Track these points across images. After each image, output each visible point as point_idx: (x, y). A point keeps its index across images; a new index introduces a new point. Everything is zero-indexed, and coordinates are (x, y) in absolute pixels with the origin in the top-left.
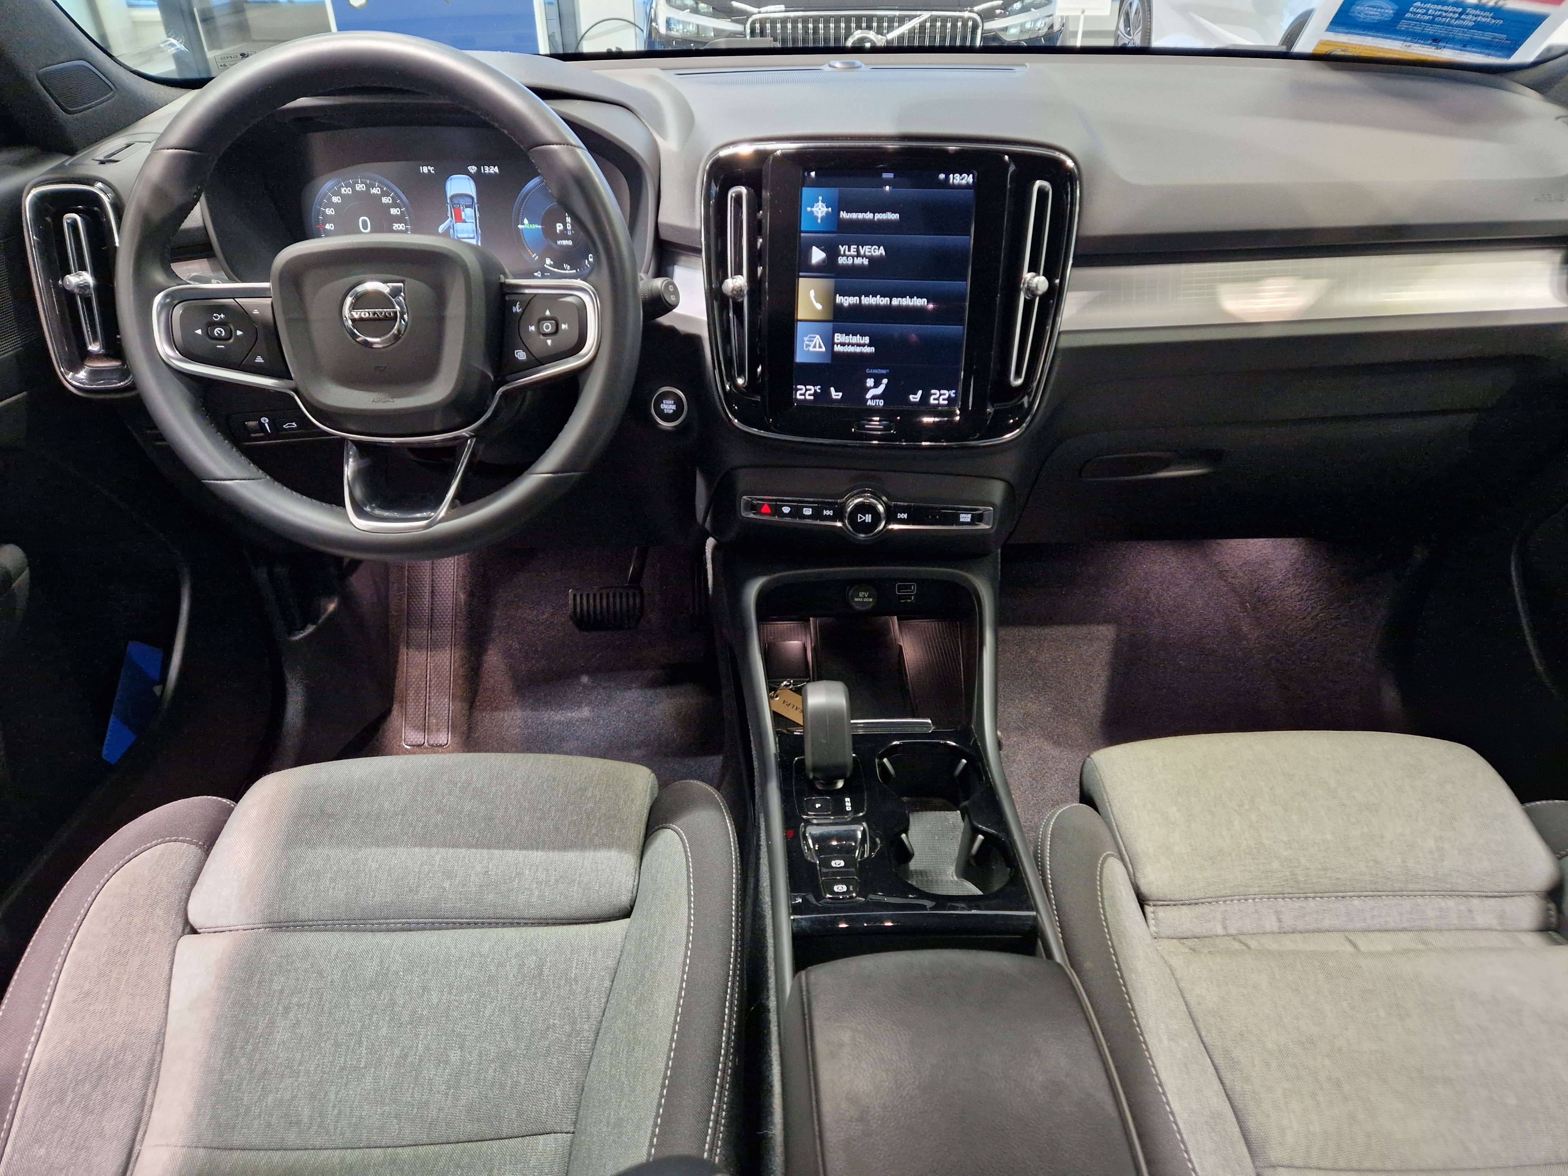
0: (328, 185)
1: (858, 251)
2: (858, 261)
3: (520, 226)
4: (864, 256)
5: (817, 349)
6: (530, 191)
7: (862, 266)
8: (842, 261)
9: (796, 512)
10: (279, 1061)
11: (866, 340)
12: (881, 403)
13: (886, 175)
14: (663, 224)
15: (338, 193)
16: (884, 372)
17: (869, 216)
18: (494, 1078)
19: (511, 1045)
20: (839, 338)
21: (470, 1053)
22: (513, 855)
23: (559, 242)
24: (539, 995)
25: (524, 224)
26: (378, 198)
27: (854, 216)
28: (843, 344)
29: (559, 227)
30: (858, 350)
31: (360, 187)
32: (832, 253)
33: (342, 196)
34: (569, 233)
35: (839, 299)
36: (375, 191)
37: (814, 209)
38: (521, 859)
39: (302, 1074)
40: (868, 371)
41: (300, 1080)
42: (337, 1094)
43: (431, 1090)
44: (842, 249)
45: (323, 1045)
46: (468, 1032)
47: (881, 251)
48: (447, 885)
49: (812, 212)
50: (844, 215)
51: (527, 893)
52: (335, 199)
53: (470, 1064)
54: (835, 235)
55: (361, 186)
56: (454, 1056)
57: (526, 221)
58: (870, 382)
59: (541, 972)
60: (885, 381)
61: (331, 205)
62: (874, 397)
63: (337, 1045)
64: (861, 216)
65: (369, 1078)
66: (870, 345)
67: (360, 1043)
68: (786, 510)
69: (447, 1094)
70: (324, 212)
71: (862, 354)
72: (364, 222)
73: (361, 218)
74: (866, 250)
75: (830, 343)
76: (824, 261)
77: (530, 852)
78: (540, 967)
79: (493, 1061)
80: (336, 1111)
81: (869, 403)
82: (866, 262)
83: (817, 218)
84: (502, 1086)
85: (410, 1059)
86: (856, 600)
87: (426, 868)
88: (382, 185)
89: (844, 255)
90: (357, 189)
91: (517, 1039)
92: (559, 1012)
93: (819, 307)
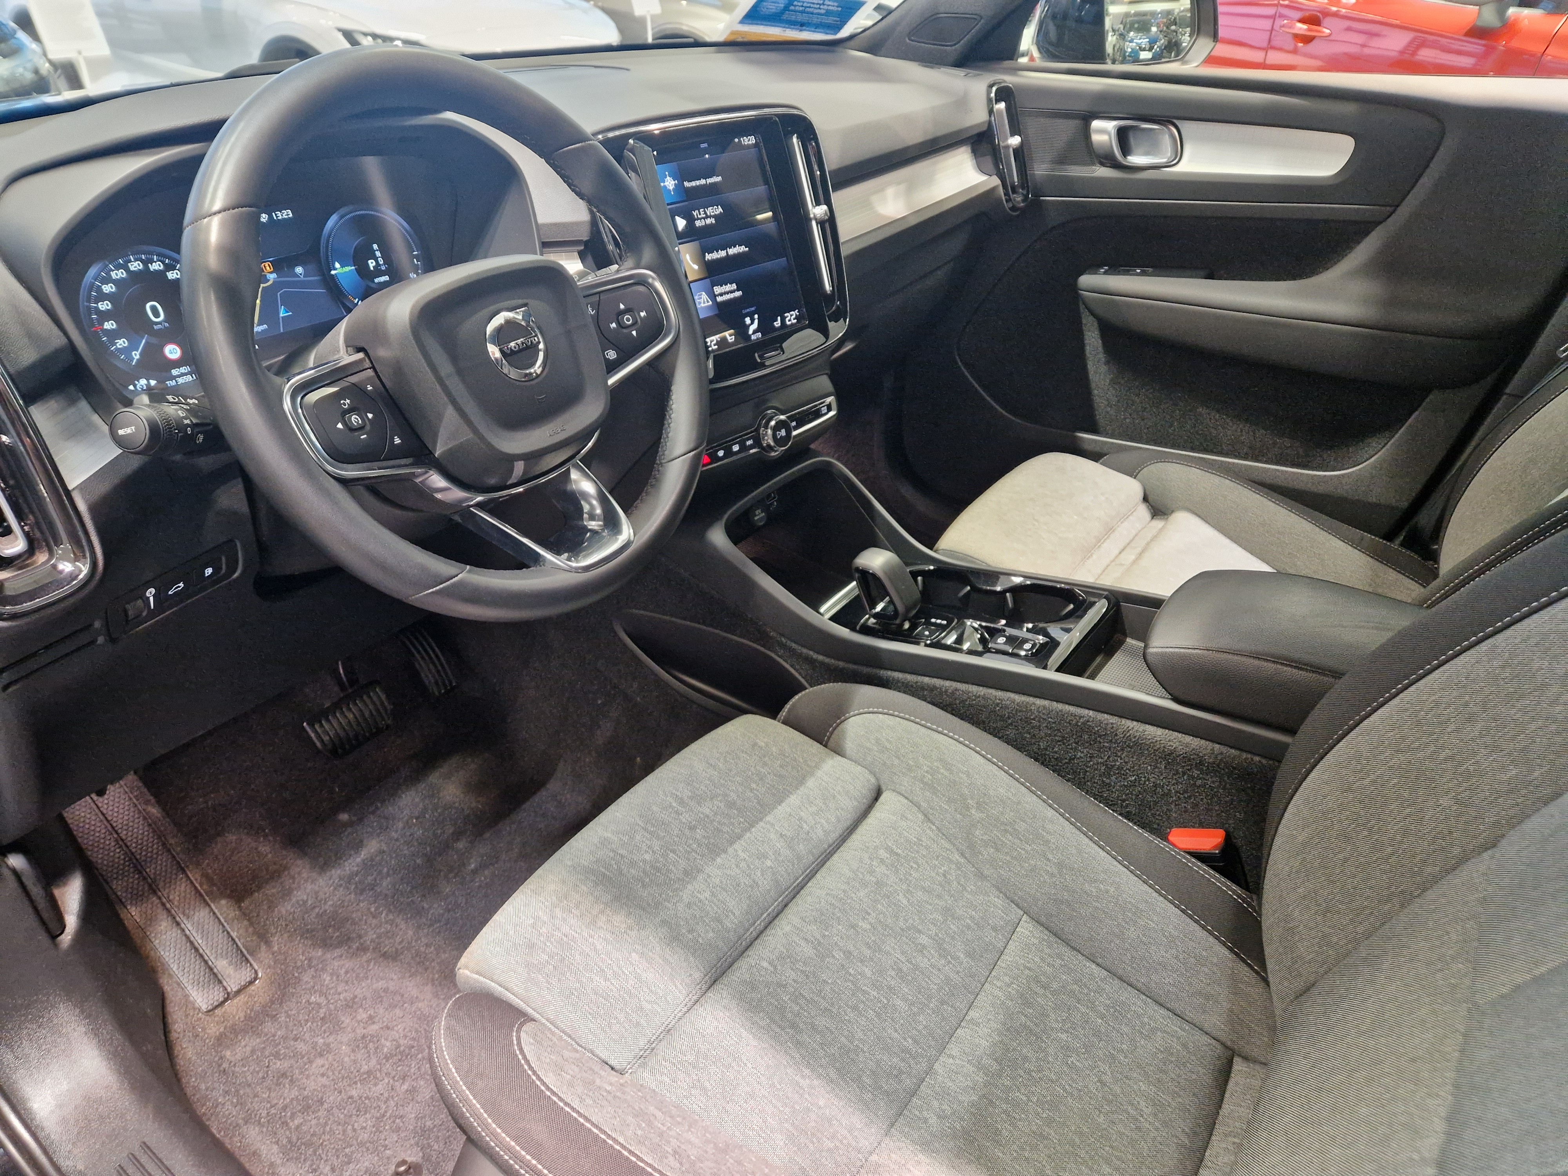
0: (92, 272)
1: (705, 213)
2: (708, 221)
3: (333, 272)
4: (710, 217)
5: (706, 304)
6: (332, 230)
7: (711, 224)
8: (698, 223)
9: (729, 453)
10: (837, 1055)
11: (734, 286)
12: (759, 335)
13: (703, 146)
14: (544, 225)
15: (107, 280)
16: (753, 309)
17: (703, 182)
18: (958, 928)
19: (942, 903)
20: (717, 290)
21: (929, 929)
22: (782, 810)
23: (376, 280)
24: (914, 866)
25: (335, 269)
26: (161, 274)
27: (693, 184)
28: (721, 295)
29: (372, 264)
30: (731, 296)
31: (135, 266)
32: (691, 220)
33: (115, 282)
34: (383, 268)
35: (708, 257)
36: (156, 266)
37: (666, 184)
38: (789, 810)
39: (861, 1046)
40: (744, 312)
41: (865, 1049)
42: (896, 1031)
43: (939, 970)
44: (695, 213)
45: (847, 1018)
46: (911, 921)
47: (720, 210)
48: (769, 863)
49: (665, 186)
50: (686, 184)
51: (818, 826)
52: (108, 288)
53: (937, 935)
54: (686, 203)
55: (136, 264)
56: (923, 940)
57: (337, 265)
58: (748, 320)
59: (897, 854)
60: (756, 316)
61: (102, 297)
62: (755, 332)
63: (855, 1008)
64: (698, 183)
65: (898, 1002)
66: (738, 290)
67: (865, 992)
68: (721, 453)
69: (949, 962)
70: (97, 308)
71: (735, 299)
72: (154, 309)
73: (148, 305)
74: (710, 211)
75: (713, 296)
76: (686, 226)
77: (787, 801)
78: (891, 852)
79: (946, 920)
80: (910, 1040)
81: (753, 337)
82: (713, 221)
83: (669, 190)
84: (969, 927)
85: (905, 969)
86: (756, 518)
87: (743, 864)
88: (162, 257)
89: (698, 219)
90: (132, 268)
91: (939, 897)
92: (937, 863)
93: (696, 267)
